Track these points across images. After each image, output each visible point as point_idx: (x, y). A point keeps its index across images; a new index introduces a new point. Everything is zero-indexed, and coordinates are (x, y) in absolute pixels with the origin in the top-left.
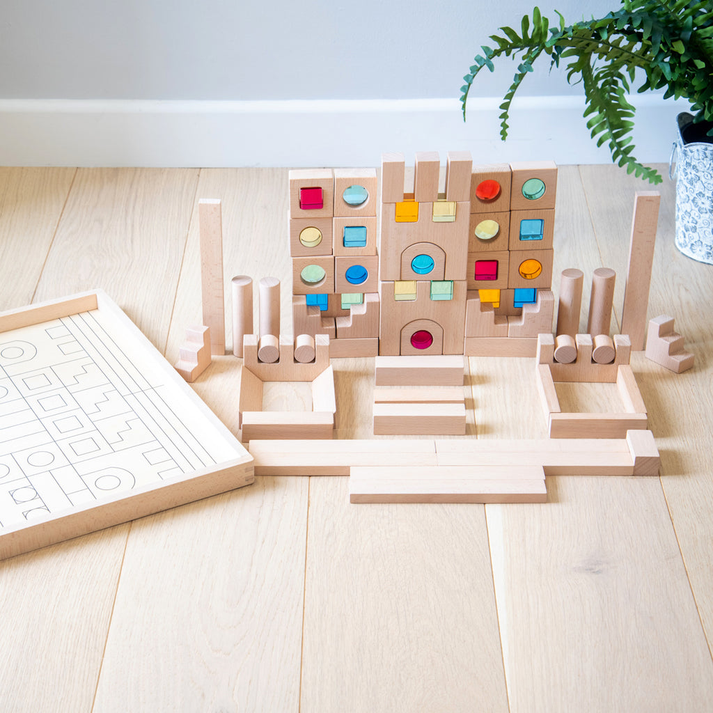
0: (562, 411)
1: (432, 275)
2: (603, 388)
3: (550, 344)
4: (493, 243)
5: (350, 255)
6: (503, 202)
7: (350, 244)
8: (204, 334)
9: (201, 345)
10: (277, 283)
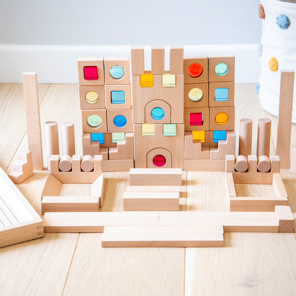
0: (237, 196)
1: (163, 120)
2: (265, 187)
3: (232, 160)
4: (199, 102)
5: (115, 109)
6: (204, 77)
7: (115, 102)
8: (27, 155)
9: (26, 162)
10: (72, 125)
